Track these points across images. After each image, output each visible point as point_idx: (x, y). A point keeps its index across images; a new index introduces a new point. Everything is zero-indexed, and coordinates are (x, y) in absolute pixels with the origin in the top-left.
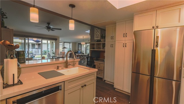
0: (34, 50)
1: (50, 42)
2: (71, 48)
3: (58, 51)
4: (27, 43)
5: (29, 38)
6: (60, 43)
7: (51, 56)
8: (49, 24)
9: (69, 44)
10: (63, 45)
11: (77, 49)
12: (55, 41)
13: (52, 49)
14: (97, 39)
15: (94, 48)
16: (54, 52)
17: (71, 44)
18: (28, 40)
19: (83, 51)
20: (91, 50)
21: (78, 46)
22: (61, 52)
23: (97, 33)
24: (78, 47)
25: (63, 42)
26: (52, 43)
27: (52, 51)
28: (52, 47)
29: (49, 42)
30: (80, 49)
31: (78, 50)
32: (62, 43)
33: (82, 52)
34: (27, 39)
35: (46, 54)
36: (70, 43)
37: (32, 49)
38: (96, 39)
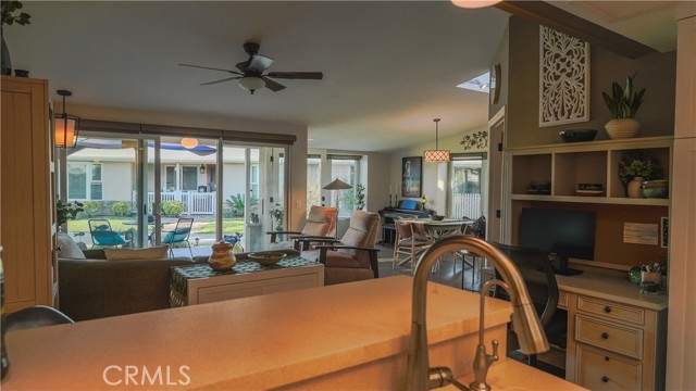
0: (191, 194)
1: (261, 154)
2: (364, 182)
3: (299, 202)
4: (151, 164)
5: (162, 138)
6: (309, 160)
7: (266, 228)
8: (252, 48)
9: (353, 162)
10: (326, 170)
11: (396, 189)
12: (282, 150)
13: (270, 190)
14: (563, 120)
15: (548, 186)
16: (282, 208)
17: (364, 164)
18: (158, 147)
19: (432, 202)
20: (514, 201)
21: (404, 171)
22: (314, 209)
23: (563, 77)
24: (404, 179)
25: (324, 155)
26: (272, 159)
27: (271, 200)
28: (270, 182)
29: (255, 154)
30: (416, 189)
31: (404, 194)
32: (319, 160)
33: (428, 206)
34: (153, 142)
35: (242, 216)
36: (358, 158)
37: (185, 189)
38: (552, 122)
